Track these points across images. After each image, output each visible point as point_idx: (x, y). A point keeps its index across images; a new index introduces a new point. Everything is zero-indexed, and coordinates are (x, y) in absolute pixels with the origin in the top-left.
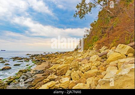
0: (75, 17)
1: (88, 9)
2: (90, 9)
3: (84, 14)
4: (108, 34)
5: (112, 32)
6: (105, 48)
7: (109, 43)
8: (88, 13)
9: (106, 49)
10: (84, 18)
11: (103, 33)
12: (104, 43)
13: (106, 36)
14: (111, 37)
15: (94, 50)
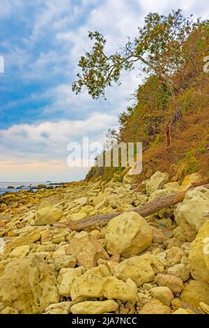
0: (75, 91)
1: (112, 70)
2: (117, 73)
3: (101, 84)
4: (168, 133)
5: (180, 128)
6: (162, 179)
7: (170, 160)
8: (113, 82)
9: (165, 182)
10: (101, 95)
11: (151, 133)
12: (155, 162)
13: (161, 140)
14: (176, 143)
15: (127, 183)
